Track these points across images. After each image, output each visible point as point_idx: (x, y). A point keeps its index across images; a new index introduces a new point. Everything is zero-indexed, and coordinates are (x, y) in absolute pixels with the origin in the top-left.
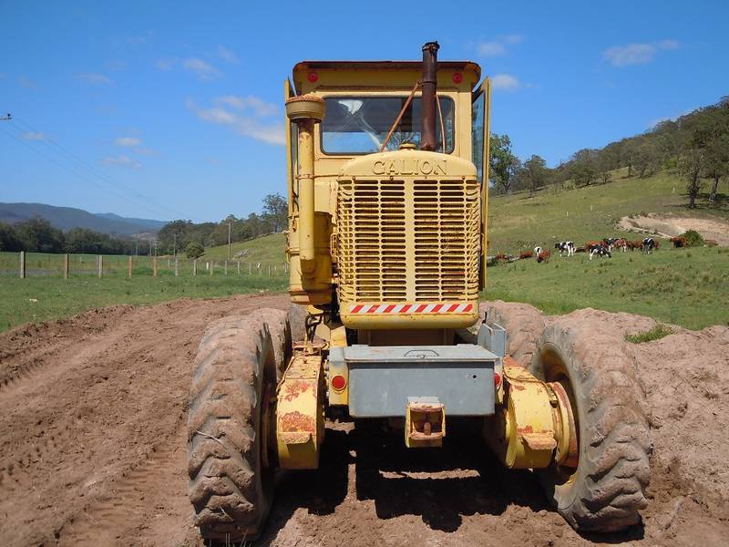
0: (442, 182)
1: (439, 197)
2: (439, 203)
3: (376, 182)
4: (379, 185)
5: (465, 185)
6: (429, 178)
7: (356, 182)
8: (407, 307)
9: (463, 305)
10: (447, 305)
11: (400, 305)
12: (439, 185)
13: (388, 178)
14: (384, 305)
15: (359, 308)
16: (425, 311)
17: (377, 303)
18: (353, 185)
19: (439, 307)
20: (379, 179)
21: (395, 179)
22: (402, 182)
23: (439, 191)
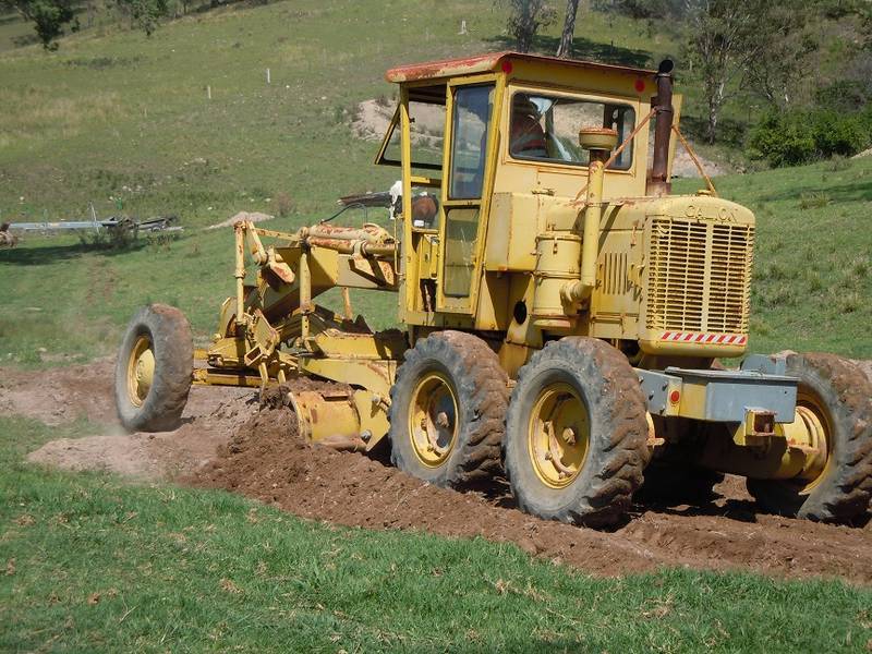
0: (733, 228)
1: (730, 241)
2: (729, 246)
3: (687, 224)
4: (689, 227)
5: (748, 232)
6: (725, 224)
7: (673, 223)
8: (701, 337)
9: (739, 338)
10: (729, 336)
11: (696, 335)
12: (731, 230)
13: (696, 221)
14: (685, 334)
15: (667, 335)
16: (713, 341)
17: (679, 331)
18: (671, 225)
19: (723, 338)
20: (690, 221)
21: (701, 222)
22: (705, 226)
23: (730, 235)
